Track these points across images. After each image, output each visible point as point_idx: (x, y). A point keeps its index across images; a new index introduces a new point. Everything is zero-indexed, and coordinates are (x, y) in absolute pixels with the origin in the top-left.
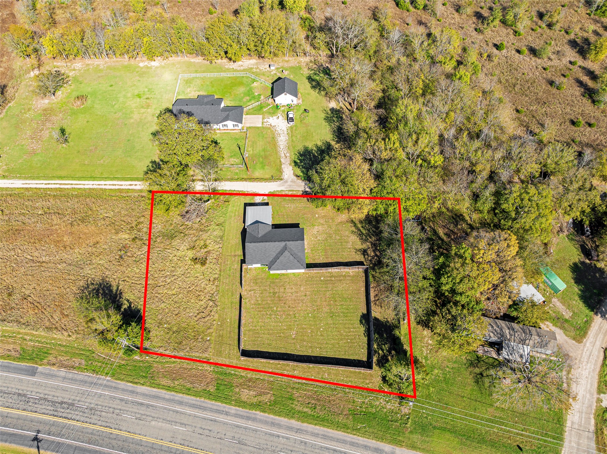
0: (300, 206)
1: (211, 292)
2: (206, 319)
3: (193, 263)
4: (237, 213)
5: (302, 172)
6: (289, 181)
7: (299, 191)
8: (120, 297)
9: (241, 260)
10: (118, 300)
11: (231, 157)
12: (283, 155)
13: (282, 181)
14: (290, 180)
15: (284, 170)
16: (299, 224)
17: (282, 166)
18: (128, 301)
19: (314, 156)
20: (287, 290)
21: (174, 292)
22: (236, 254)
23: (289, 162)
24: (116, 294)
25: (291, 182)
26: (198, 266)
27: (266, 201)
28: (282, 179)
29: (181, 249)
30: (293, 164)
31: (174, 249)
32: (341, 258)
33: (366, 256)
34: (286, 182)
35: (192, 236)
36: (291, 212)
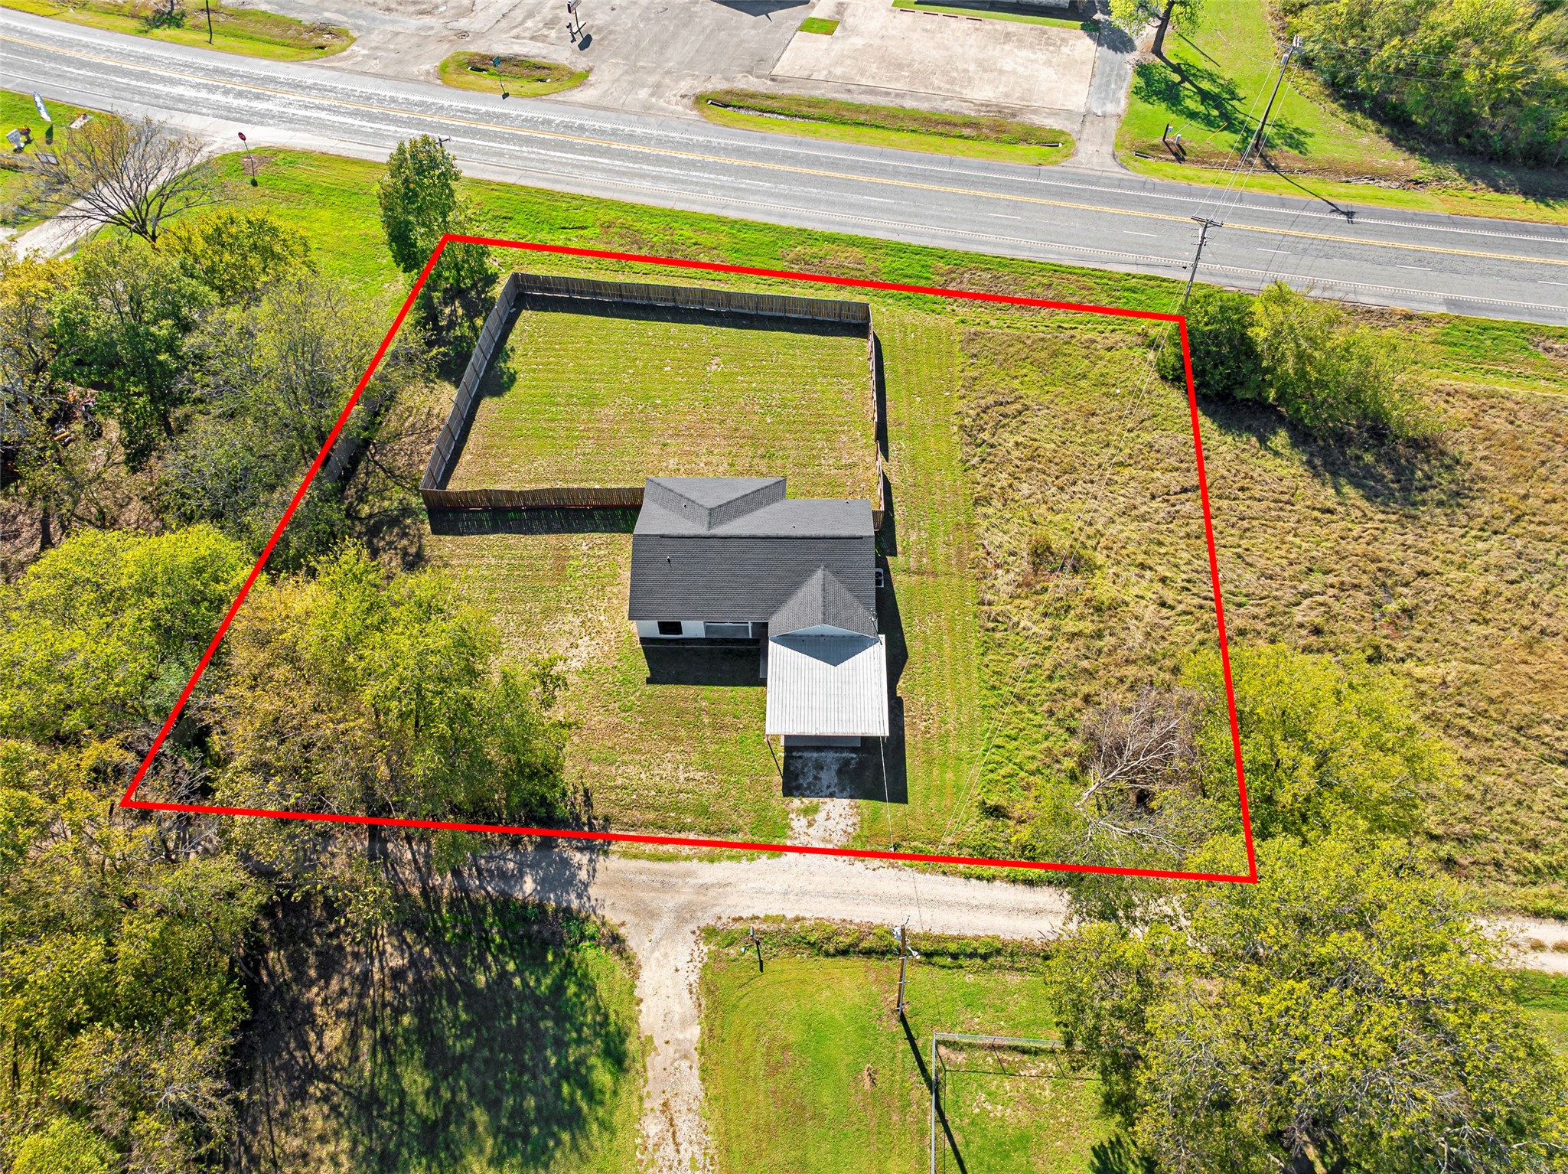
0: (632, 770)
1: (992, 466)
2: (990, 400)
3: (1087, 553)
4: (936, 748)
5: (587, 986)
6: (667, 920)
7: (625, 855)
8: (1309, 462)
9: (894, 554)
10: (1312, 454)
11: (1022, 1141)
12: (686, 1126)
13: (707, 920)
14: (658, 929)
15: (688, 1001)
16: (649, 681)
17: (695, 1032)
18: (1276, 454)
19: (493, 1106)
20: (726, 461)
21: (1127, 472)
22: (915, 578)
23: (656, 1063)
24: (1335, 474)
25: (653, 915)
26: (1060, 543)
27: (796, 803)
28: (709, 933)
29: (1152, 607)
30: (632, 1046)
31: (1180, 608)
32: (509, 547)
33: (413, 550)
34: (684, 913)
35: (1121, 653)
36: (675, 740)
